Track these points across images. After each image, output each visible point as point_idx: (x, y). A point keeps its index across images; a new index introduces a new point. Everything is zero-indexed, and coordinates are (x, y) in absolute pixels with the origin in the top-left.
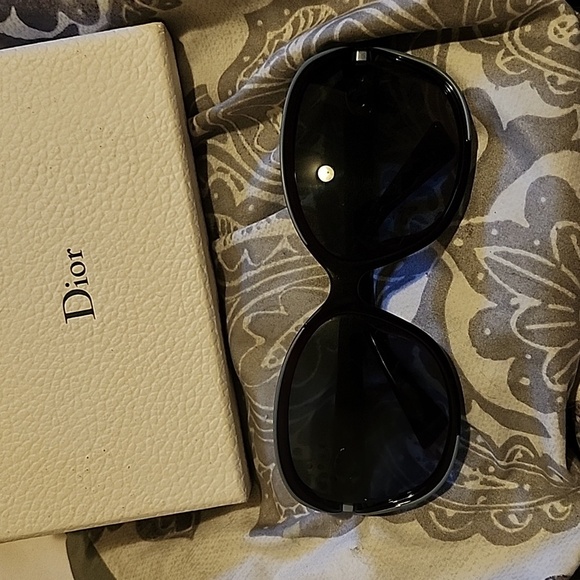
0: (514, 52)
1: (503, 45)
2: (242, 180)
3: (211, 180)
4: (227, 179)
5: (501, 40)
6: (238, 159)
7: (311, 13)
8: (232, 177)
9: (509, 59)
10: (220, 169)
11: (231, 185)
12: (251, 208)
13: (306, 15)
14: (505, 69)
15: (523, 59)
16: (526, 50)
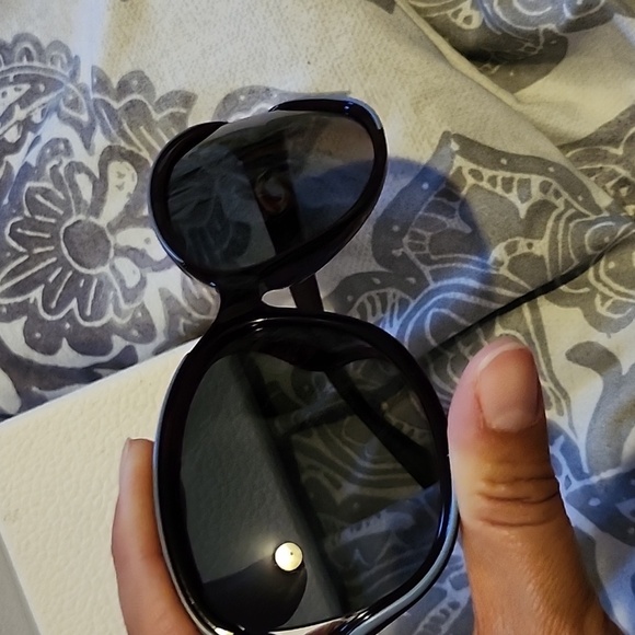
0: (612, 294)
1: (594, 290)
2: (338, 477)
3: (304, 477)
4: (320, 477)
5: (588, 284)
6: (329, 454)
7: (377, 298)
8: (326, 476)
9: (609, 303)
10: (311, 467)
11: (326, 483)
12: (356, 505)
13: (371, 299)
14: (610, 315)
15: (624, 299)
16: (622, 289)
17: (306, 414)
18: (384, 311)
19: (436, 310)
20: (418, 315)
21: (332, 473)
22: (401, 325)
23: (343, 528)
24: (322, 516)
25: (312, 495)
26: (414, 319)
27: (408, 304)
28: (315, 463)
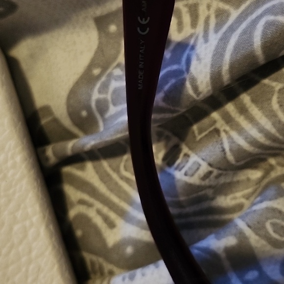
2: (113, 216)
3: (72, 213)
4: (92, 213)
6: (102, 188)
8: (99, 212)
10: (82, 202)
11: (98, 221)
12: (129, 250)
17: (89, 142)
18: (194, 24)
19: (271, 18)
20: (244, 25)
21: (105, 210)
22: (221, 39)
23: (111, 273)
24: (88, 257)
25: (79, 233)
26: (239, 31)
27: (227, 14)
28: (86, 197)
